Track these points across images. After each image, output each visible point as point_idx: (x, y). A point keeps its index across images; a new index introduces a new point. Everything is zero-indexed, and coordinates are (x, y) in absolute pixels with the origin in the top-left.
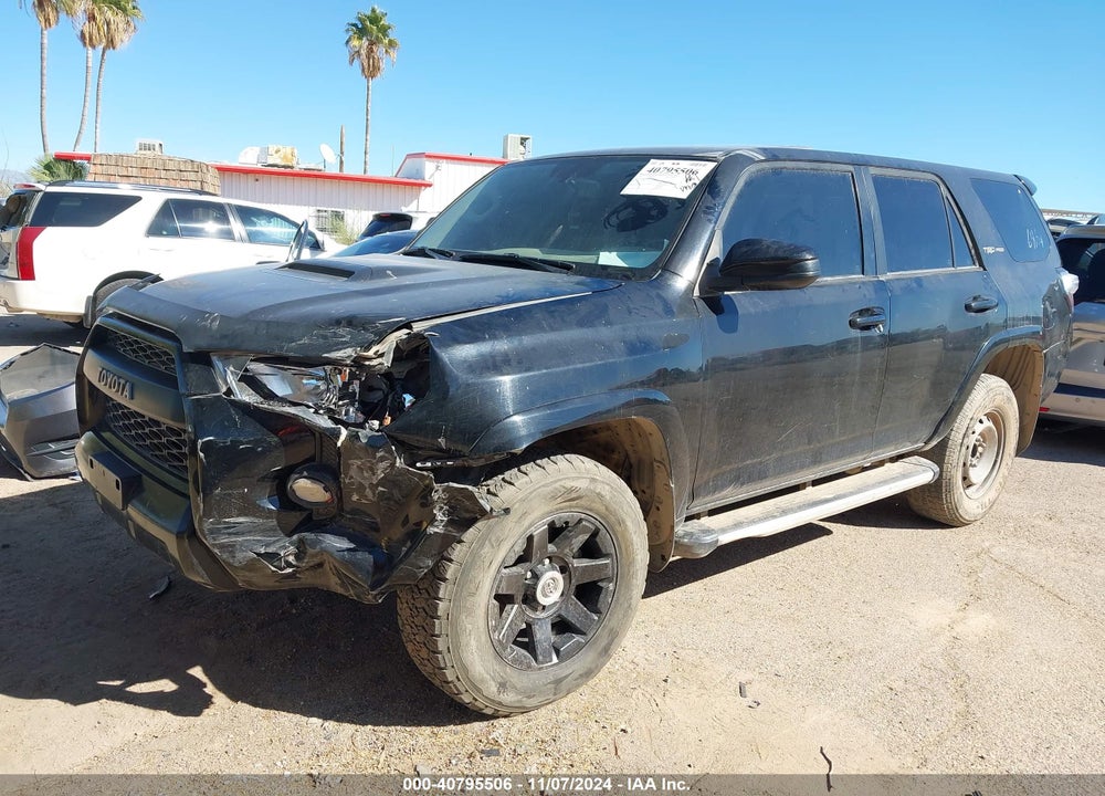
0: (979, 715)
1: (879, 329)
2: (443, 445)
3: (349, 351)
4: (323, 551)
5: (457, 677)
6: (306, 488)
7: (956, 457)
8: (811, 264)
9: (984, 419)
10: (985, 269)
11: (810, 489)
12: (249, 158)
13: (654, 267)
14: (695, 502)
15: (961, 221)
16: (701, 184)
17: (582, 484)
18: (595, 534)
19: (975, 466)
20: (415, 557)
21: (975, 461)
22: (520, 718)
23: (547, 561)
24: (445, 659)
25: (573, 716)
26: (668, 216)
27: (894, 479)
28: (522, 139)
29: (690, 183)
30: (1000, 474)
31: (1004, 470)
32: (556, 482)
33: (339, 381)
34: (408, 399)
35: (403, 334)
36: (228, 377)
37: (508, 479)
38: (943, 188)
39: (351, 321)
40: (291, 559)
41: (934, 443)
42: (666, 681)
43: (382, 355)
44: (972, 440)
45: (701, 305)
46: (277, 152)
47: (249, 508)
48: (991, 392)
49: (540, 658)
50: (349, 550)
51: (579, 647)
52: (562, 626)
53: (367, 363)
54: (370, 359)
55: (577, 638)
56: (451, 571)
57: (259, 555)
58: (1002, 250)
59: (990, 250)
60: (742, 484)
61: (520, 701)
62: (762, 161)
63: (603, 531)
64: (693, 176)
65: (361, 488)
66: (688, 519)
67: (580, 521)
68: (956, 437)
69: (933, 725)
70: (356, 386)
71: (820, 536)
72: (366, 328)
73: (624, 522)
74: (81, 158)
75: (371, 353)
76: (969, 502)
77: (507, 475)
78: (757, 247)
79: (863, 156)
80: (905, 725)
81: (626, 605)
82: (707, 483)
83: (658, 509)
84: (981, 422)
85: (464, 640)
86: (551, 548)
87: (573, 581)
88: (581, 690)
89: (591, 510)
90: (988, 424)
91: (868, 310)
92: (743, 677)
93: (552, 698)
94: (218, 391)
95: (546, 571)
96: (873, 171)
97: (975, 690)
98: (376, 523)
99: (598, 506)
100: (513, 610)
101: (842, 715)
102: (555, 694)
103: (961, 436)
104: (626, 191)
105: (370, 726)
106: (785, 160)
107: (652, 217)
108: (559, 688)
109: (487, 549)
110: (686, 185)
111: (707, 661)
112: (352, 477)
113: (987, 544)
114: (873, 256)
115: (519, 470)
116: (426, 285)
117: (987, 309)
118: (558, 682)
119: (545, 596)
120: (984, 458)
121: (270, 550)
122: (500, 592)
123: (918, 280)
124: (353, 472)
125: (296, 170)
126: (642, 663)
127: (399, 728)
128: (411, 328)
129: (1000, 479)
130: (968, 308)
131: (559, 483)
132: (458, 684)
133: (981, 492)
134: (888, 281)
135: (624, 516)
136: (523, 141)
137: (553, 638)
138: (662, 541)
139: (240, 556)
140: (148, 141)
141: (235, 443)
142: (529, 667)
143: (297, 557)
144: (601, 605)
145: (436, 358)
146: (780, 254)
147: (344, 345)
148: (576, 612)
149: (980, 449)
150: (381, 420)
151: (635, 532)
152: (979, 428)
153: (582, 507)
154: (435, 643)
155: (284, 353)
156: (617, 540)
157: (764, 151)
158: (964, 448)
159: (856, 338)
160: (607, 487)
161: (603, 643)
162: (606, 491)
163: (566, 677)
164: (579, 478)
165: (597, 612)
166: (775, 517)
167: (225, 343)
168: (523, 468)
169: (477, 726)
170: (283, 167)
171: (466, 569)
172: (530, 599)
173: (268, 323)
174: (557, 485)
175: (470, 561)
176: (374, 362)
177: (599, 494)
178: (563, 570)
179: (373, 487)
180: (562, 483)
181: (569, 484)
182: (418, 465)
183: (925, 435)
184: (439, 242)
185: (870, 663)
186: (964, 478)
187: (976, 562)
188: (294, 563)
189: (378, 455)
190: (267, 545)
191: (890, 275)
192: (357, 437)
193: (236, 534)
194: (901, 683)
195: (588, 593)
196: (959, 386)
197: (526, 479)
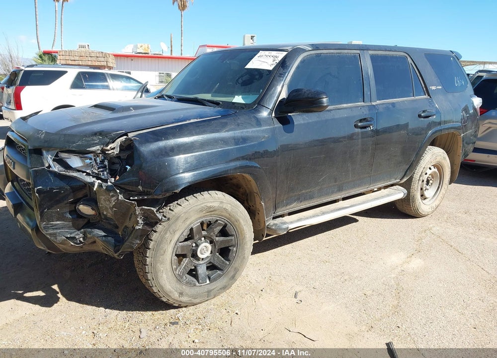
0: (403, 307)
1: (370, 128)
2: (141, 189)
3: (98, 147)
4: (94, 236)
5: (158, 291)
6: (85, 209)
7: (416, 186)
8: (325, 100)
9: (432, 167)
10: (430, 97)
11: (341, 202)
12: (128, 50)
13: (254, 103)
14: (278, 210)
15: (418, 74)
16: (279, 63)
17: (216, 204)
18: (225, 226)
19: (428, 189)
20: (131, 239)
21: (428, 187)
22: (192, 307)
23: (203, 239)
24: (152, 283)
25: (216, 307)
26: (263, 78)
27: (383, 197)
28: (252, 36)
29: (274, 62)
30: (441, 192)
31: (443, 191)
32: (202, 204)
33: (98, 160)
34: (129, 167)
35: (123, 138)
36: (49, 159)
37: (179, 203)
38: (409, 59)
39: (100, 133)
40: (81, 239)
41: (405, 180)
42: (262, 290)
43: (114, 149)
44: (425, 178)
45: (276, 120)
46: (141, 47)
47: (61, 218)
48: (434, 156)
49: (200, 281)
50: (105, 236)
51: (220, 276)
52: (212, 267)
53: (107, 152)
54: (109, 150)
55: (219, 272)
56: (152, 245)
57: (67, 238)
58: (440, 87)
59: (433, 88)
60: (301, 202)
61: (191, 300)
62: (310, 50)
63: (229, 225)
64: (276, 59)
65: (106, 209)
66: (274, 218)
67: (217, 221)
68: (416, 176)
69: (379, 311)
70: (106, 163)
71: (352, 223)
72: (107, 136)
73: (239, 221)
74: (54, 52)
75: (108, 148)
76: (424, 206)
77: (179, 201)
78: (300, 93)
79: (366, 45)
80: (367, 311)
81: (242, 257)
82: (283, 201)
83: (258, 214)
84: (430, 169)
85: (160, 274)
86: (204, 233)
87: (216, 247)
88: (222, 295)
89: (222, 216)
90: (434, 170)
91: (365, 119)
92: (297, 289)
93: (207, 299)
94: (44, 166)
95: (202, 243)
96: (371, 52)
97: (404, 295)
98: (116, 224)
99: (224, 214)
100: (185, 261)
101: (339, 307)
102: (208, 297)
103: (419, 176)
104: (247, 67)
105: (125, 311)
106: (323, 49)
107: (256, 79)
108: (210, 295)
109: (168, 235)
110: (273, 63)
111: (283, 282)
112: (102, 204)
113: (431, 226)
114: (369, 93)
115: (185, 199)
116: (144, 114)
117: (430, 117)
118: (209, 292)
119: (202, 254)
120: (433, 185)
121: (72, 236)
122: (178, 253)
123: (393, 104)
124: (102, 202)
125: (150, 55)
126: (253, 281)
127: (137, 312)
128: (127, 136)
129: (441, 195)
130: (420, 116)
131: (204, 204)
132: (159, 294)
133: (432, 201)
134: (377, 105)
135: (239, 218)
136: (252, 37)
137: (207, 273)
138: (261, 228)
139: (59, 238)
140: (83, 44)
141: (52, 189)
142: (195, 285)
143: (84, 239)
144: (230, 257)
145: (137, 150)
146: (310, 96)
147: (96, 144)
148: (219, 259)
149: (431, 182)
150: (115, 178)
151: (245, 225)
152: (429, 172)
153: (217, 214)
154: (147, 276)
155: (71, 149)
156: (236, 228)
157: (312, 45)
158: (420, 182)
159: (358, 133)
160: (229, 205)
161: (232, 274)
162: (228, 207)
163: (213, 289)
164: (214, 202)
165: (229, 260)
166: (318, 216)
167: (46, 144)
168: (187, 198)
169: (172, 311)
170: (144, 53)
171: (159, 244)
172: (194, 255)
173: (65, 135)
174: (203, 205)
175: (160, 240)
176: (110, 152)
177: (225, 208)
178: (211, 242)
179: (111, 208)
180: (206, 204)
181: (209, 205)
182: (131, 198)
183: (400, 176)
184: (173, 91)
185: (359, 283)
186: (422, 196)
187: (423, 234)
188: (83, 241)
189: (111, 194)
190: (71, 234)
191: (378, 102)
192: (102, 186)
193: (56, 229)
194: (371, 292)
195: (225, 252)
196: (416, 153)
197: (187, 203)
